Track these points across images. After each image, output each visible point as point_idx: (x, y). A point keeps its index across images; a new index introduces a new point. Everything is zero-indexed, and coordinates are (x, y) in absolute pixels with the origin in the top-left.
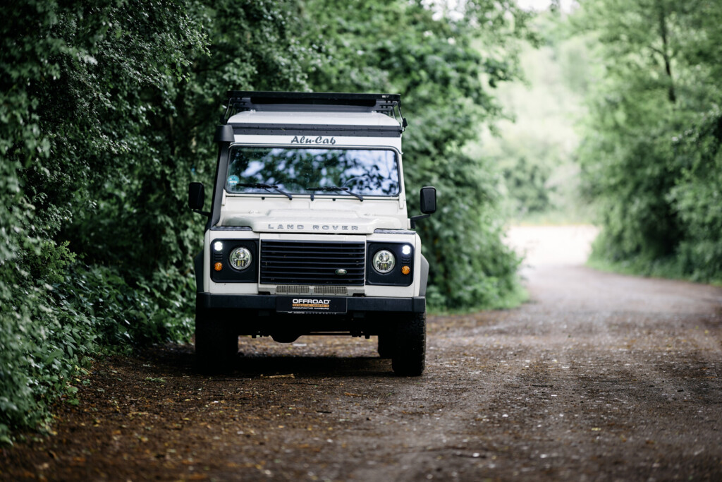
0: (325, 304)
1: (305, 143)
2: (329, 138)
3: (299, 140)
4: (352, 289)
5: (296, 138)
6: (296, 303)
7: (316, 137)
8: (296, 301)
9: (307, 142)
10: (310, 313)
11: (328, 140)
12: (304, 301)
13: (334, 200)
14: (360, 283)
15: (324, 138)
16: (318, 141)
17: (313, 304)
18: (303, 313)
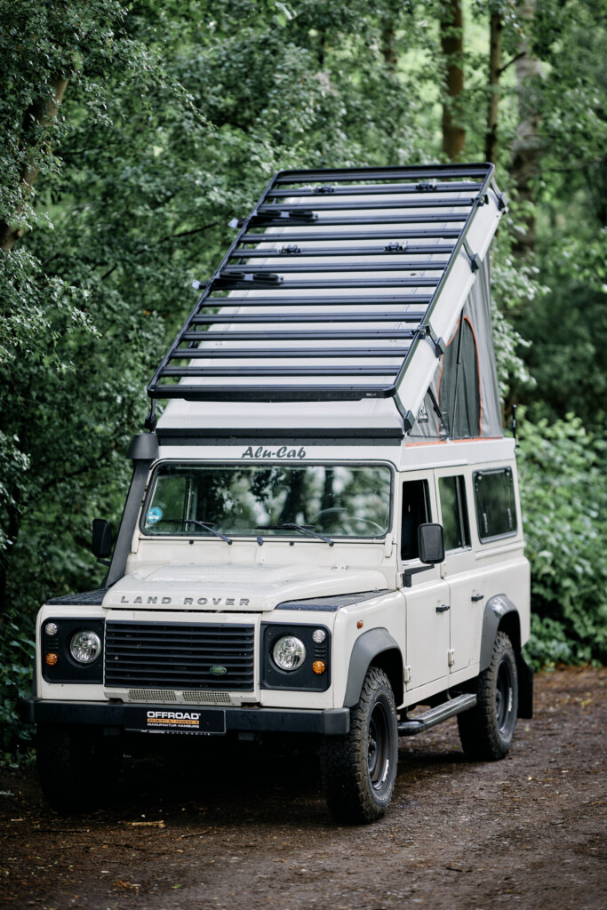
0: (193, 720)
1: (261, 457)
2: (297, 448)
3: (254, 453)
4: (237, 697)
5: (250, 449)
6: (152, 717)
7: (279, 447)
8: (151, 714)
9: (264, 455)
10: (173, 732)
11: (294, 452)
12: (163, 714)
13: (292, 543)
14: (250, 687)
15: (290, 448)
16: (281, 454)
17: (175, 719)
18: (163, 732)
